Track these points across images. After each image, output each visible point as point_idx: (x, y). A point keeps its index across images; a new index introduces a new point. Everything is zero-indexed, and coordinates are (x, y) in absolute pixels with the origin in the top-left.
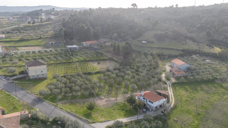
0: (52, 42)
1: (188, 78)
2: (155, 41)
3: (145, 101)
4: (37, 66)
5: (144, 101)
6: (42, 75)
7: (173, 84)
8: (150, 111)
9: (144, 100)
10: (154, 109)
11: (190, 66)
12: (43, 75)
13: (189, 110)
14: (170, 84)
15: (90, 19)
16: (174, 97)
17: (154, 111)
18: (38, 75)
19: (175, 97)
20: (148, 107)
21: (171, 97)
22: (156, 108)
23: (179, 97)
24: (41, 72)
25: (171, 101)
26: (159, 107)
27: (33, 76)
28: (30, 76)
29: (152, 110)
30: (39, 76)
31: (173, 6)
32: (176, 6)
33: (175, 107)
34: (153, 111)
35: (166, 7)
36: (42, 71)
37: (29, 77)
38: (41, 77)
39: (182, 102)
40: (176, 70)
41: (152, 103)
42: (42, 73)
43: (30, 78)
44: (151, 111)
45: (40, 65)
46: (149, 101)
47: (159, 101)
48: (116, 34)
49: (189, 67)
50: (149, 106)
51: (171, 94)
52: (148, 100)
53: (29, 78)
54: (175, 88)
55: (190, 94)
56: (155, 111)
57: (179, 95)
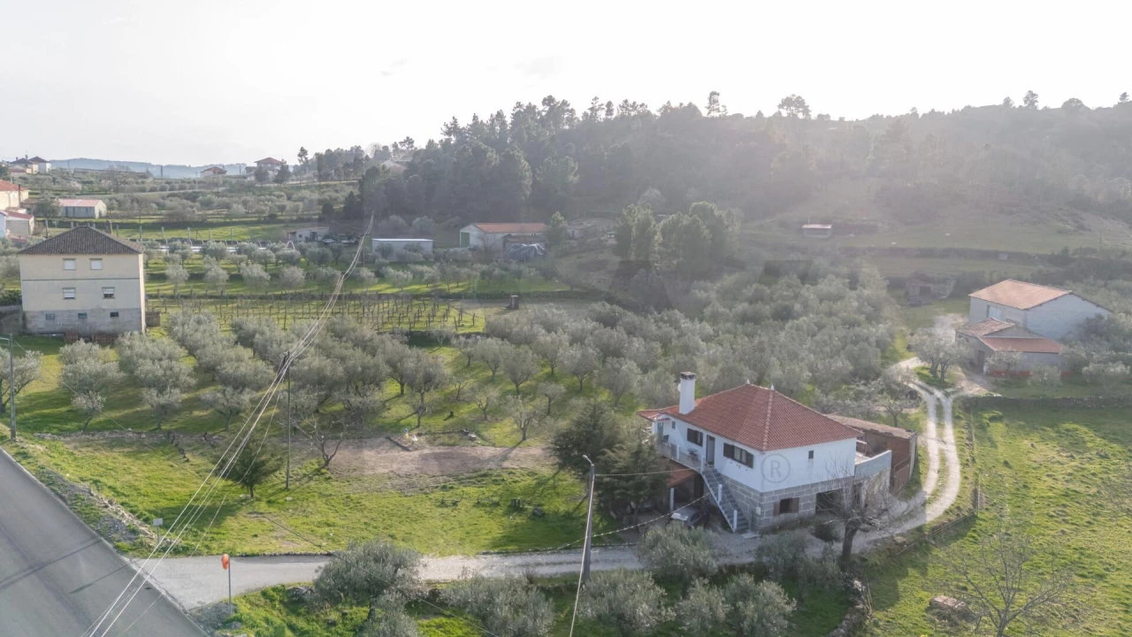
0: (315, 229)
1: (1085, 369)
2: (880, 224)
3: (702, 452)
4: (76, 252)
5: (693, 455)
6: (109, 319)
7: (970, 407)
8: (734, 526)
9: (694, 446)
10: (765, 514)
11: (1105, 313)
12: (115, 319)
13: (1089, 556)
14: (948, 404)
15: (534, 133)
16: (965, 465)
17: (764, 532)
18: (82, 316)
19: (970, 471)
20: (718, 500)
21: (935, 465)
22: (786, 505)
23: (1006, 471)
24: (106, 296)
25: (929, 485)
26: (807, 508)
27: (50, 317)
28: (27, 315)
29: (747, 524)
30: (90, 319)
31: (1007, 101)
32: (1026, 99)
33: (960, 525)
34: (754, 529)
35: (968, 108)
36: (109, 292)
37: (24, 318)
38: (103, 328)
39: (1033, 501)
40: (1001, 331)
41: (748, 461)
42: (110, 305)
43: (29, 326)
44: (741, 531)
45: (96, 252)
46: (726, 446)
47: (805, 450)
48: (658, 192)
49: (1100, 317)
50: (725, 488)
51: (942, 452)
52: (720, 443)
53: (24, 326)
54: (982, 427)
55: (1105, 463)
56: (774, 530)
57: (1006, 463)
